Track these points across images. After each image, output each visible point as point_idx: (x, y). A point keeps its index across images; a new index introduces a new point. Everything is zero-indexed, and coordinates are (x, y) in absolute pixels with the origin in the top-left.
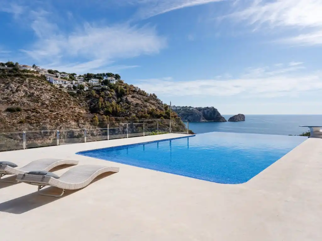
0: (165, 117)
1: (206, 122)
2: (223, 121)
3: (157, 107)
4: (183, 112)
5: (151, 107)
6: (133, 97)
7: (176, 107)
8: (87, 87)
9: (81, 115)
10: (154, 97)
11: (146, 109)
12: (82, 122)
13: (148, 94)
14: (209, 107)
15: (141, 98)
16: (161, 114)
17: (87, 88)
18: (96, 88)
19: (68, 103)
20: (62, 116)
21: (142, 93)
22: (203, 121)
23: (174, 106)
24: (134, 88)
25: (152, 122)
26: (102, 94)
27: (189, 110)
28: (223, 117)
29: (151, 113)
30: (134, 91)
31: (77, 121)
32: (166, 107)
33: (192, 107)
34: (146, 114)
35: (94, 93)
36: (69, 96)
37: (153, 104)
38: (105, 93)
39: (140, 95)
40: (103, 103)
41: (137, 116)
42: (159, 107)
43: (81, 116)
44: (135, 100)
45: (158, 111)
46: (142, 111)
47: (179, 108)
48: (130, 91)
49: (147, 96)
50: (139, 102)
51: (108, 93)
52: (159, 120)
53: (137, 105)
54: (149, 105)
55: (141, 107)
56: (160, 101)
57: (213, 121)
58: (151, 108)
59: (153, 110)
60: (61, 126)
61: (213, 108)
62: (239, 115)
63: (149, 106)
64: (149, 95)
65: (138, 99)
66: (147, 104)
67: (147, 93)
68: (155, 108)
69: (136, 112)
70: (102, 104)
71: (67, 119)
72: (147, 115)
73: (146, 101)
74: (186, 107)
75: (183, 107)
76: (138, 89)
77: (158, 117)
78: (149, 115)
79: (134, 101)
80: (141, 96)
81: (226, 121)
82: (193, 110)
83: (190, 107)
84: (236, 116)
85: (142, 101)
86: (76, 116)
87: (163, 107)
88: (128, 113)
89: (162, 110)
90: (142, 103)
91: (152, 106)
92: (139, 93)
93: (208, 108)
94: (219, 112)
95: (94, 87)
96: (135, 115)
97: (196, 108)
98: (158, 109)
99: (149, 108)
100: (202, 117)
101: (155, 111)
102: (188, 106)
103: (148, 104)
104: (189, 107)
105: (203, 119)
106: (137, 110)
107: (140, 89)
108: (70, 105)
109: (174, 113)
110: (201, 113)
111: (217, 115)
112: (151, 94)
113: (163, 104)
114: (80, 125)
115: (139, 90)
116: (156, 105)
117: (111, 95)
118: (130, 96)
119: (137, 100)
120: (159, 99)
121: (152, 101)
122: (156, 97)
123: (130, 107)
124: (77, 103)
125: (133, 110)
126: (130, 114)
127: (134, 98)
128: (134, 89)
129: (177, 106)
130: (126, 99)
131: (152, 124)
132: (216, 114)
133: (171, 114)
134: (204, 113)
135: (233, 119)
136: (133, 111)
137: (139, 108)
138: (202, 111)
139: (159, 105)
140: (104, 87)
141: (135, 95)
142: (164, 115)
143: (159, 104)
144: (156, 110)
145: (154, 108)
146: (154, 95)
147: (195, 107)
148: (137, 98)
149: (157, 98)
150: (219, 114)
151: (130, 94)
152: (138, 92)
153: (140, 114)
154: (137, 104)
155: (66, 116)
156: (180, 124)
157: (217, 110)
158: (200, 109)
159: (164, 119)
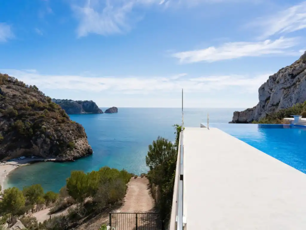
0: (49, 110)
1: (85, 113)
2: (101, 113)
3: (39, 99)
4: (64, 104)
6: (8, 88)
7: (56, 100)
10: (35, 89)
11: (26, 101)
13: (27, 85)
15: (19, 89)
16: (44, 107)
21: (20, 84)
22: (83, 112)
23: (54, 99)
24: (10, 77)
25: (34, 115)
27: (69, 102)
28: (101, 109)
29: (32, 106)
30: (10, 81)
32: (49, 100)
33: (72, 101)
34: (27, 106)
37: (35, 96)
39: (17, 86)
41: (14, 108)
42: (41, 100)
44: (11, 91)
45: (41, 103)
46: (22, 103)
47: (59, 101)
48: (5, 81)
49: (26, 88)
50: (18, 93)
52: (42, 112)
53: (15, 97)
54: (30, 97)
55: (20, 99)
56: (42, 93)
57: (91, 113)
58: (32, 100)
59: (35, 102)
63: (30, 98)
64: (29, 87)
65: (16, 90)
66: (27, 96)
67: (26, 84)
68: (37, 101)
69: (14, 104)
72: (28, 107)
73: (25, 93)
74: (67, 100)
75: (63, 100)
77: (42, 109)
78: (30, 108)
79: (11, 92)
80: (19, 87)
81: (103, 113)
82: (73, 103)
83: (71, 100)
84: (111, 108)
85: (20, 92)
87: (45, 99)
88: (3, 105)
89: (45, 102)
90: (21, 95)
91: (34, 98)
92: (16, 83)
93: (87, 101)
94: (97, 105)
96: (12, 107)
97: (76, 101)
99: (30, 100)
100: (82, 109)
101: (38, 103)
103: (28, 96)
104: (69, 100)
105: (83, 111)
106: (15, 101)
109: (57, 105)
110: (81, 106)
111: (95, 108)
113: (45, 96)
115: (17, 81)
116: (38, 97)
118: (5, 86)
119: (14, 91)
120: (41, 91)
121: (33, 93)
122: (37, 89)
123: (4, 99)
125: (10, 102)
126: (6, 106)
127: (10, 89)
128: (9, 79)
129: (56, 99)
130: (0, 89)
131: (34, 117)
132: (95, 107)
133: (55, 106)
134: (83, 106)
135: (109, 111)
136: (10, 103)
137: (17, 100)
138: (82, 104)
139: (41, 97)
141: (11, 85)
142: (48, 107)
143: (41, 96)
144: (38, 102)
145: (36, 100)
146: (34, 86)
149: (39, 90)
150: (97, 107)
151: (5, 84)
152: (14, 83)
153: (18, 106)
154: (14, 95)
156: (64, 116)
158: (80, 102)
159: (48, 111)
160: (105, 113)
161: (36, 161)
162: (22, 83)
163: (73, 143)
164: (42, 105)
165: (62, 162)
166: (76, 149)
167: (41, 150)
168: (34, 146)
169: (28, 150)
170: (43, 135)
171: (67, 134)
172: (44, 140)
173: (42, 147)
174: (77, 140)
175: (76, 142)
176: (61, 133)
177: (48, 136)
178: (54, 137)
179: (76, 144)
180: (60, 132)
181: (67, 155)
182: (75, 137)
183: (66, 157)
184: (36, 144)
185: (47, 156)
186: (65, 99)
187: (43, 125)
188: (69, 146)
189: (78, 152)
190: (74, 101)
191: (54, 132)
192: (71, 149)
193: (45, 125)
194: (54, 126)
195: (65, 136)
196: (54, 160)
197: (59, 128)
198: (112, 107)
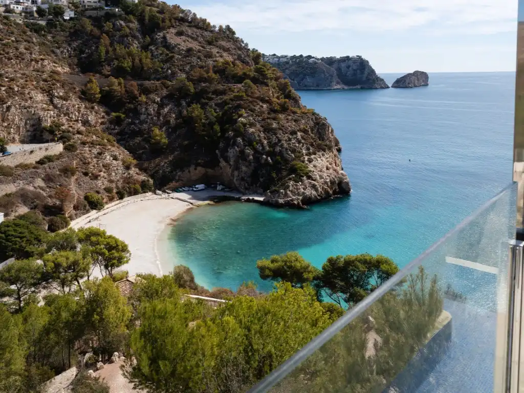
0: (255, 80)
1: (343, 89)
2: (382, 88)
3: (236, 57)
4: (294, 68)
5: (221, 56)
6: (180, 34)
7: (279, 58)
8: (72, 10)
9: (57, 77)
10: (228, 33)
11: (210, 62)
12: (61, 94)
13: (214, 26)
14: (350, 56)
15: (198, 36)
16: (245, 74)
17: (72, 15)
18: (93, 13)
19: (26, 49)
20: (12, 80)
21: (201, 24)
22: (338, 87)
23: (274, 55)
24: (183, 11)
25: (223, 93)
26: (108, 26)
27: (307, 63)
28: (382, 77)
29: (221, 71)
30: (183, 20)
31: (49, 93)
32: (257, 57)
33: (313, 58)
34: (212, 74)
35: (89, 26)
36: (29, 33)
37: (227, 50)
38: (114, 25)
39: (195, 30)
40: (110, 49)
41: (189, 79)
42: (239, 58)
43: (58, 81)
44: (184, 41)
45: (238, 66)
46: (202, 67)
47: (285, 60)
48: (173, 21)
49: (212, 32)
50: (195, 45)
51: (121, 25)
52: (239, 86)
53: (191, 53)
54: (218, 52)
55: (199, 58)
56: (243, 42)
57: (359, 87)
58: (221, 60)
59: (227, 63)
60: (9, 103)
61: (360, 57)
62: (415, 72)
63: (217, 55)
64: (217, 29)
65: (192, 38)
66: (212, 50)
67: (212, 24)
68: (232, 60)
69: (187, 68)
70: (107, 52)
71: (23, 88)
72: (214, 75)
73: (210, 43)
74: (301, 56)
75: (294, 57)
76: (191, 16)
77: (240, 79)
78: (216, 77)
79: (183, 43)
80: (199, 32)
81: (388, 87)
82: (316, 63)
83: (309, 57)
84: (409, 75)
85: (200, 43)
86: (45, 80)
87: (248, 56)
88: (170, 71)
89: (247, 63)
90: (202, 49)
91: (225, 54)
92: (193, 24)
93: (347, 58)
94: (373, 67)
95: (87, 10)
96: (184, 76)
97: (322, 59)
98: (237, 62)
99: (218, 59)
100: (336, 79)
101: (232, 65)
102: (305, 55)
103: (215, 51)
104: (306, 57)
105: (338, 83)
106: (190, 63)
107: (195, 14)
108: (31, 54)
109: (274, 70)
110: (333, 69)
111: (369, 74)
112: (221, 27)
113: (249, 50)
114: (56, 101)
115: (194, 18)
116: (233, 52)
117: (128, 30)
118: (173, 31)
119: (190, 40)
120: (240, 38)
121: (223, 43)
122: (234, 33)
123: (173, 57)
124: (48, 50)
125: (181, 65)
126: (173, 74)
127: (182, 37)
128: (181, 15)
129: (279, 55)
130: (164, 38)
131: (226, 97)
132: (366, 72)
133: (269, 73)
134: (339, 69)
135: (403, 83)
136: (181, 68)
137: (194, 60)
138: (335, 66)
139: (239, 52)
140: (110, 11)
141: (185, 28)
142: (252, 74)
143: (240, 48)
144: (232, 63)
145: (230, 59)
146: (228, 28)
147: (319, 57)
148: (188, 36)
149: (237, 36)
150: (373, 71)
151: (173, 27)
152: (190, 22)
153: (196, 73)
154: (189, 50)
155: (22, 81)
156: (288, 96)
157: (368, 62)
158: (330, 61)
159: (251, 84)
160: (392, 87)
161: (224, 196)
162: (204, 21)
163: (303, 162)
164: (240, 69)
165: (277, 206)
166: (309, 177)
167: (236, 173)
168: (223, 163)
169: (210, 171)
170: (239, 140)
171: (290, 140)
172: (242, 152)
173: (237, 168)
174: (313, 156)
175: (310, 161)
176: (277, 137)
177: (249, 142)
178: (262, 144)
179: (311, 167)
180: (275, 134)
181: (288, 192)
182: (308, 149)
183: (286, 195)
184: (227, 160)
185: (246, 189)
186: (298, 55)
187: (241, 116)
188: (293, 170)
189: (314, 187)
190: (318, 59)
191: (262, 135)
192: (299, 179)
193: (244, 117)
194: (263, 120)
195: (285, 145)
196: (261, 199)
197: (275, 125)
198: (412, 71)
